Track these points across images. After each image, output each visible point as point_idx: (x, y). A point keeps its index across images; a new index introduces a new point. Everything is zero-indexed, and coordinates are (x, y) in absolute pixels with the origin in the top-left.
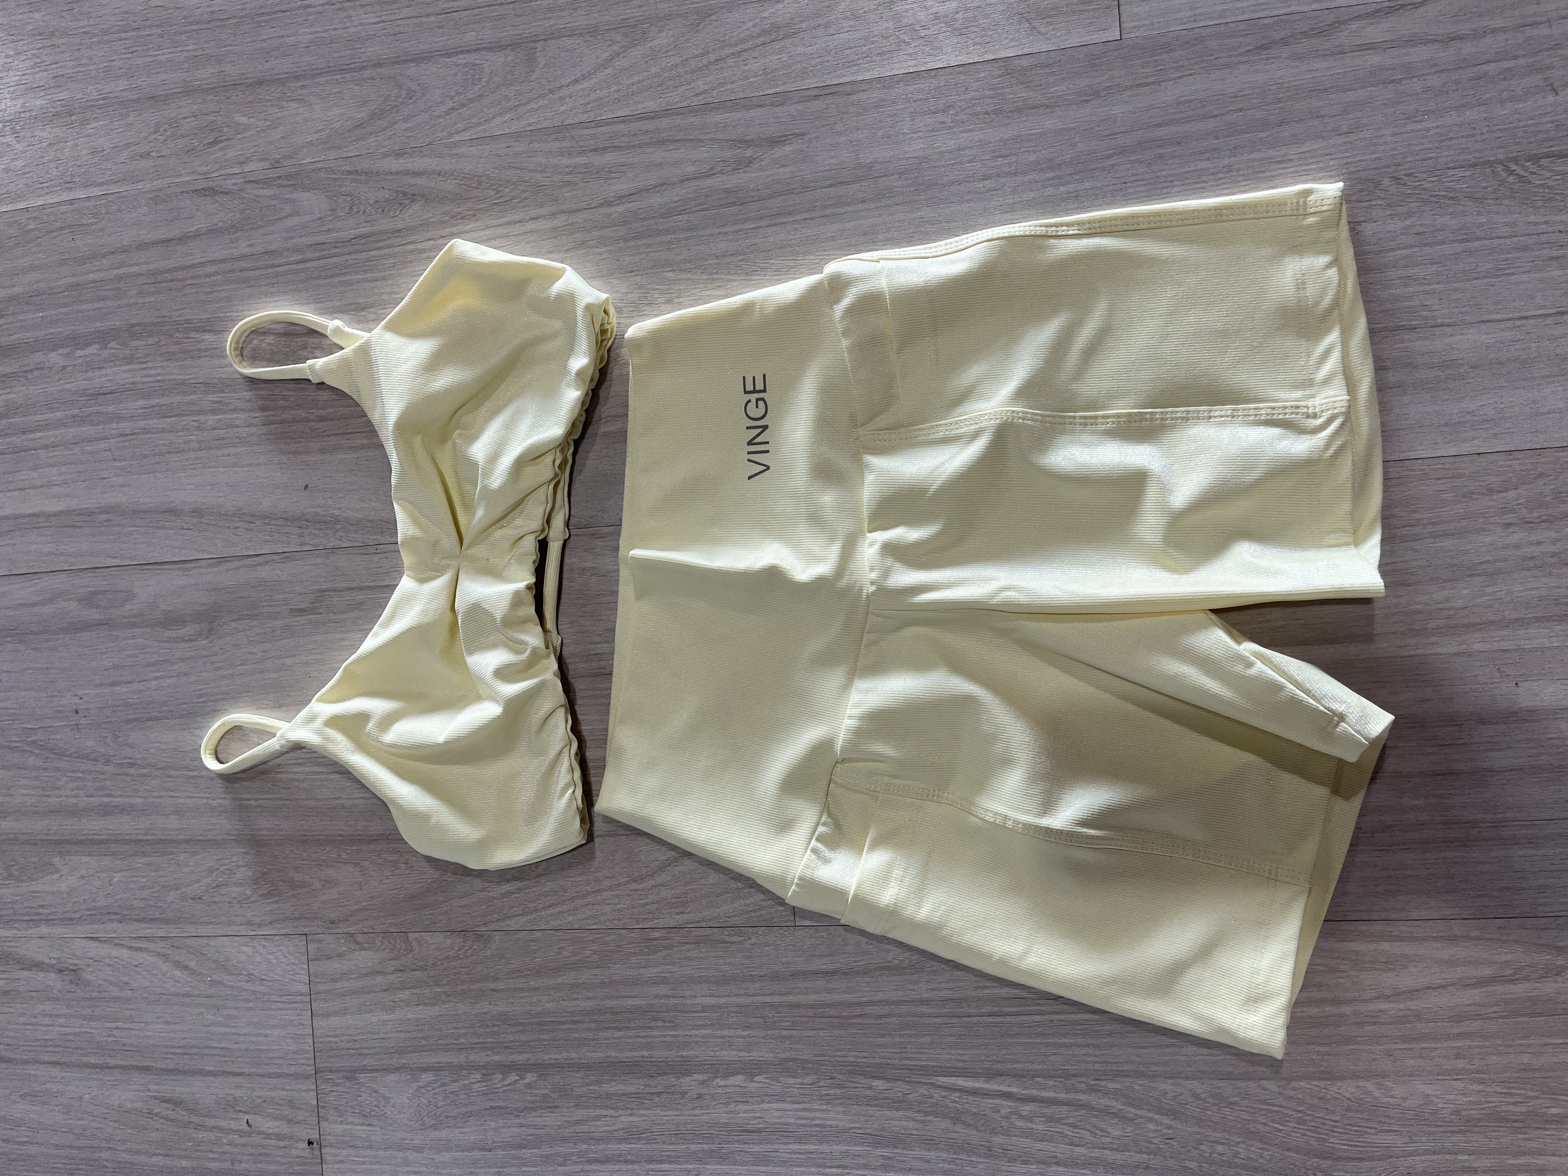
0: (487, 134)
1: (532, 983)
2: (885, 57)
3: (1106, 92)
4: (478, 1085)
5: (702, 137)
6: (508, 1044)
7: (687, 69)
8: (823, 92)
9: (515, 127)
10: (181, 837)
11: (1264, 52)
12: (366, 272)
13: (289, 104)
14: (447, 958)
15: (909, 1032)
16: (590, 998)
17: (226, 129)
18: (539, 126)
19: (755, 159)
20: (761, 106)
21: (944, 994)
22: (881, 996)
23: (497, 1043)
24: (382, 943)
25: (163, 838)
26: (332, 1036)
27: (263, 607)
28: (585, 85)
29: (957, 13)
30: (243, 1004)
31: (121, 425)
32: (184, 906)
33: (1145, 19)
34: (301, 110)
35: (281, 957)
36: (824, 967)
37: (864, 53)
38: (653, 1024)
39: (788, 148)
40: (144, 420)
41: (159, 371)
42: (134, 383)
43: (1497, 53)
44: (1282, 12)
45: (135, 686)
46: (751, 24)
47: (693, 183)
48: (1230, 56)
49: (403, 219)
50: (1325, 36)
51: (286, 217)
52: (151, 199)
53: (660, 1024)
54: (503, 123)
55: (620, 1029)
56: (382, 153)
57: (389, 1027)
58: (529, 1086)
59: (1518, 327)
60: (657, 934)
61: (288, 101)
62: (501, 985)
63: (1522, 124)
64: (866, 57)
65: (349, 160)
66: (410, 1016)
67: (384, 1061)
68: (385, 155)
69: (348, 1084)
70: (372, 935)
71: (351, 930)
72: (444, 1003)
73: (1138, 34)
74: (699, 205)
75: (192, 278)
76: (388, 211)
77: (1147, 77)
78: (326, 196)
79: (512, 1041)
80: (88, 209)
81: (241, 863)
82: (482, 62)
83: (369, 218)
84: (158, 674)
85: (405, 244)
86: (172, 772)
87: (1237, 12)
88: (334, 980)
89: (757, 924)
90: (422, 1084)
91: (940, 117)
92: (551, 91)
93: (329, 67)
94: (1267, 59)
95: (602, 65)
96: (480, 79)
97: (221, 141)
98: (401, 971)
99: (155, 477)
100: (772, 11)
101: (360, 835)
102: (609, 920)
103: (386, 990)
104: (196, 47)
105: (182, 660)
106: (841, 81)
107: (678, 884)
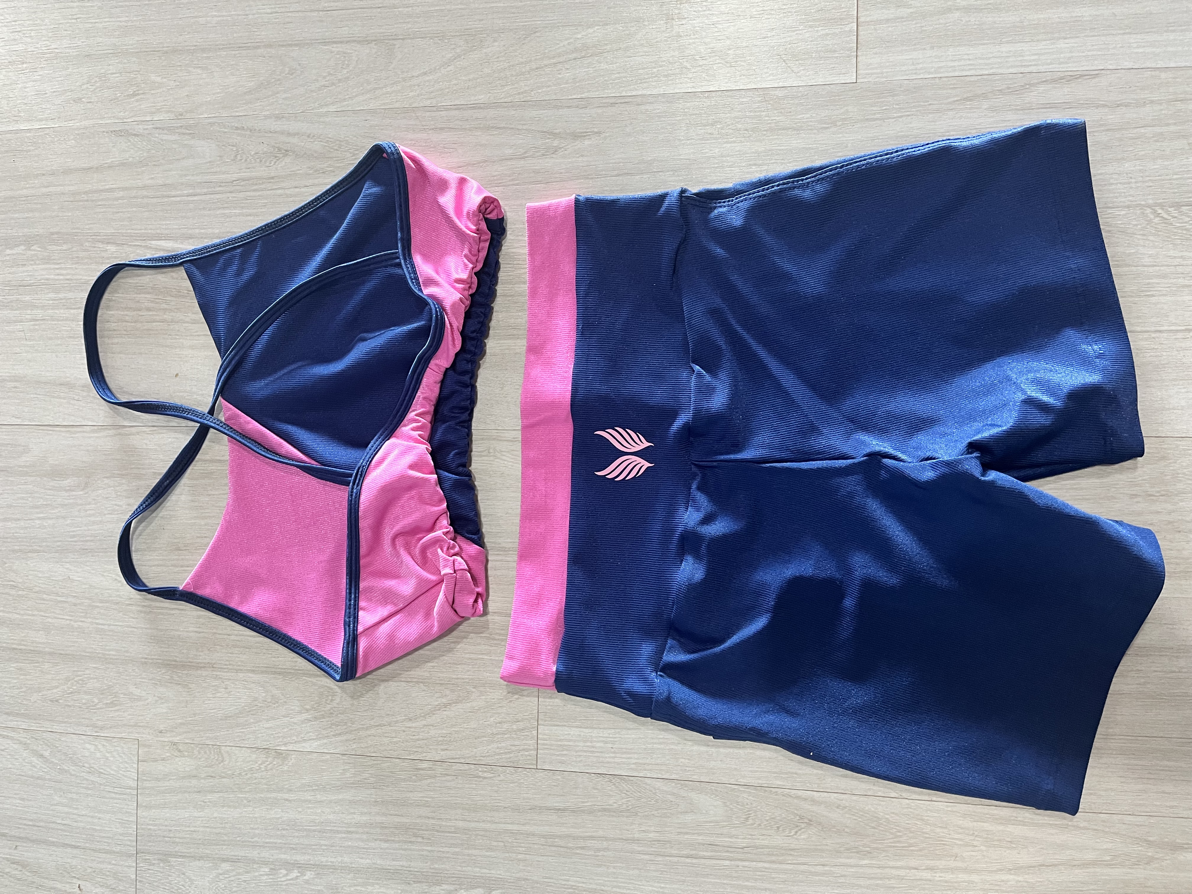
0: (350, 108)
1: (318, 796)
2: (670, 78)
3: (841, 123)
4: (266, 877)
5: (520, 127)
6: (294, 846)
7: (514, 73)
8: (619, 101)
9: (372, 106)
10: (46, 649)
11: (968, 103)
12: (242, 208)
13: (194, 71)
14: (251, 769)
15: (621, 865)
16: (366, 813)
17: (143, 85)
18: (391, 106)
19: (560, 148)
20: (569, 107)
21: (651, 835)
22: (601, 833)
23: (285, 844)
24: (199, 753)
25: (32, 648)
26: (151, 825)
27: (131, 469)
28: (431, 77)
29: (729, 49)
30: (83, 791)
31: (34, 312)
32: (44, 706)
33: (876, 68)
34: (204, 76)
35: (117, 756)
36: (557, 804)
37: (654, 72)
38: (413, 839)
39: (587, 142)
40: (52, 309)
41: (69, 271)
42: (47, 279)
43: (1152, 120)
44: (986, 72)
45: (22, 523)
46: (566, 42)
47: (509, 163)
48: (941, 104)
49: (276, 169)
50: (1017, 94)
51: (184, 158)
52: (78, 134)
53: (420, 840)
54: (363, 101)
55: (386, 841)
56: (265, 116)
57: (199, 823)
58: (307, 882)
59: (1154, 338)
60: (425, 765)
61: (194, 68)
62: (292, 796)
63: (1168, 177)
64: (655, 77)
65: (238, 118)
66: (215, 815)
67: (192, 850)
68: (267, 117)
69: (161, 865)
70: (192, 745)
71: (176, 739)
72: (245, 806)
73: (870, 79)
74: (513, 180)
75: (102, 200)
76: (265, 162)
77: (875, 114)
78: (218, 145)
79: (297, 844)
80: (28, 137)
81: (92, 676)
82: (351, 52)
83: (250, 166)
84: (42, 515)
85: (276, 189)
86: (45, 596)
87: (950, 69)
88: (157, 779)
89: (506, 765)
90: (220, 871)
91: (709, 129)
92: (404, 80)
93: (230, 44)
94: (970, 109)
95: (446, 64)
96: (348, 65)
97: (138, 94)
98: (212, 777)
99: (57, 356)
100: (584, 33)
101: (190, 662)
102: (386, 750)
103: (199, 792)
104: (127, 19)
105: (63, 505)
106: (634, 93)
107: (445, 725)
